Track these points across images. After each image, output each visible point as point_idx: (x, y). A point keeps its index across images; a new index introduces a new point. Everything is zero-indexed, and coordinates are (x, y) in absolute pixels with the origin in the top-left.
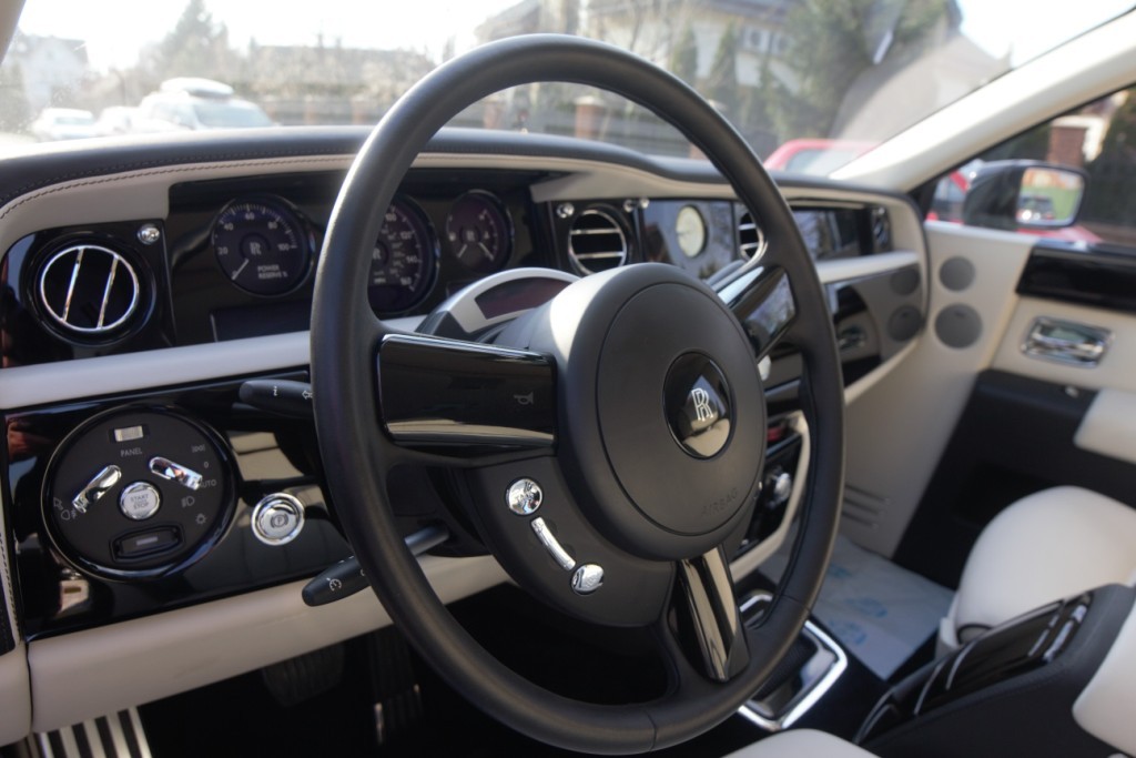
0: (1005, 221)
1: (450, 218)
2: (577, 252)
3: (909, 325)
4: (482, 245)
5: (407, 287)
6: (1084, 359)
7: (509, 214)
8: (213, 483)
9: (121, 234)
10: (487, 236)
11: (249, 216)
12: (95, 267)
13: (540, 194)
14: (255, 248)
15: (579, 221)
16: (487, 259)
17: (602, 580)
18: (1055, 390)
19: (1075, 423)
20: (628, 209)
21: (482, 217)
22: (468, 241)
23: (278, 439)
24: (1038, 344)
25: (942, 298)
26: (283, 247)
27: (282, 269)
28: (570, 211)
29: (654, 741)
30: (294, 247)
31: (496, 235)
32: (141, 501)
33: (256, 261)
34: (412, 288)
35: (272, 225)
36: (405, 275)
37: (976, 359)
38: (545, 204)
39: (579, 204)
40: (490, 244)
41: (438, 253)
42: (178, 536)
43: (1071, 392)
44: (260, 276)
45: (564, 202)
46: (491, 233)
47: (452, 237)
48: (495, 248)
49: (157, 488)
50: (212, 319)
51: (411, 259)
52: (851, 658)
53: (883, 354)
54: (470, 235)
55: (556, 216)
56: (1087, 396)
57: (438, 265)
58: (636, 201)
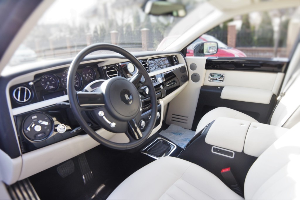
0: (202, 54)
1: (83, 72)
2: (108, 75)
3: (185, 79)
4: (90, 76)
5: (77, 86)
6: (221, 81)
7: (94, 70)
8: (50, 124)
9: (26, 84)
10: (91, 75)
11: (46, 78)
12: (23, 91)
13: (100, 65)
14: (48, 83)
15: (108, 69)
16: (91, 79)
17: (116, 126)
18: (216, 88)
19: (220, 94)
20: (117, 65)
21: (89, 71)
22: (87, 76)
23: (57, 119)
24: (212, 79)
25: (191, 72)
26: (53, 82)
27: (54, 86)
28: (106, 68)
29: (127, 148)
30: (55, 82)
31: (92, 74)
32: (38, 128)
33: (49, 85)
34: (78, 86)
35: (51, 79)
36: (76, 84)
37: (200, 84)
38: (101, 67)
39: (107, 66)
40: (91, 76)
41: (82, 79)
42: (45, 134)
43: (219, 87)
44: (50, 88)
45: (104, 66)
46: (91, 74)
47: (84, 76)
48: (93, 77)
49: (40, 125)
50: (43, 97)
51: (77, 81)
52: (177, 146)
53: (181, 85)
54: (87, 75)
55: (103, 69)
56: (222, 88)
57: (82, 82)
58: (118, 63)
